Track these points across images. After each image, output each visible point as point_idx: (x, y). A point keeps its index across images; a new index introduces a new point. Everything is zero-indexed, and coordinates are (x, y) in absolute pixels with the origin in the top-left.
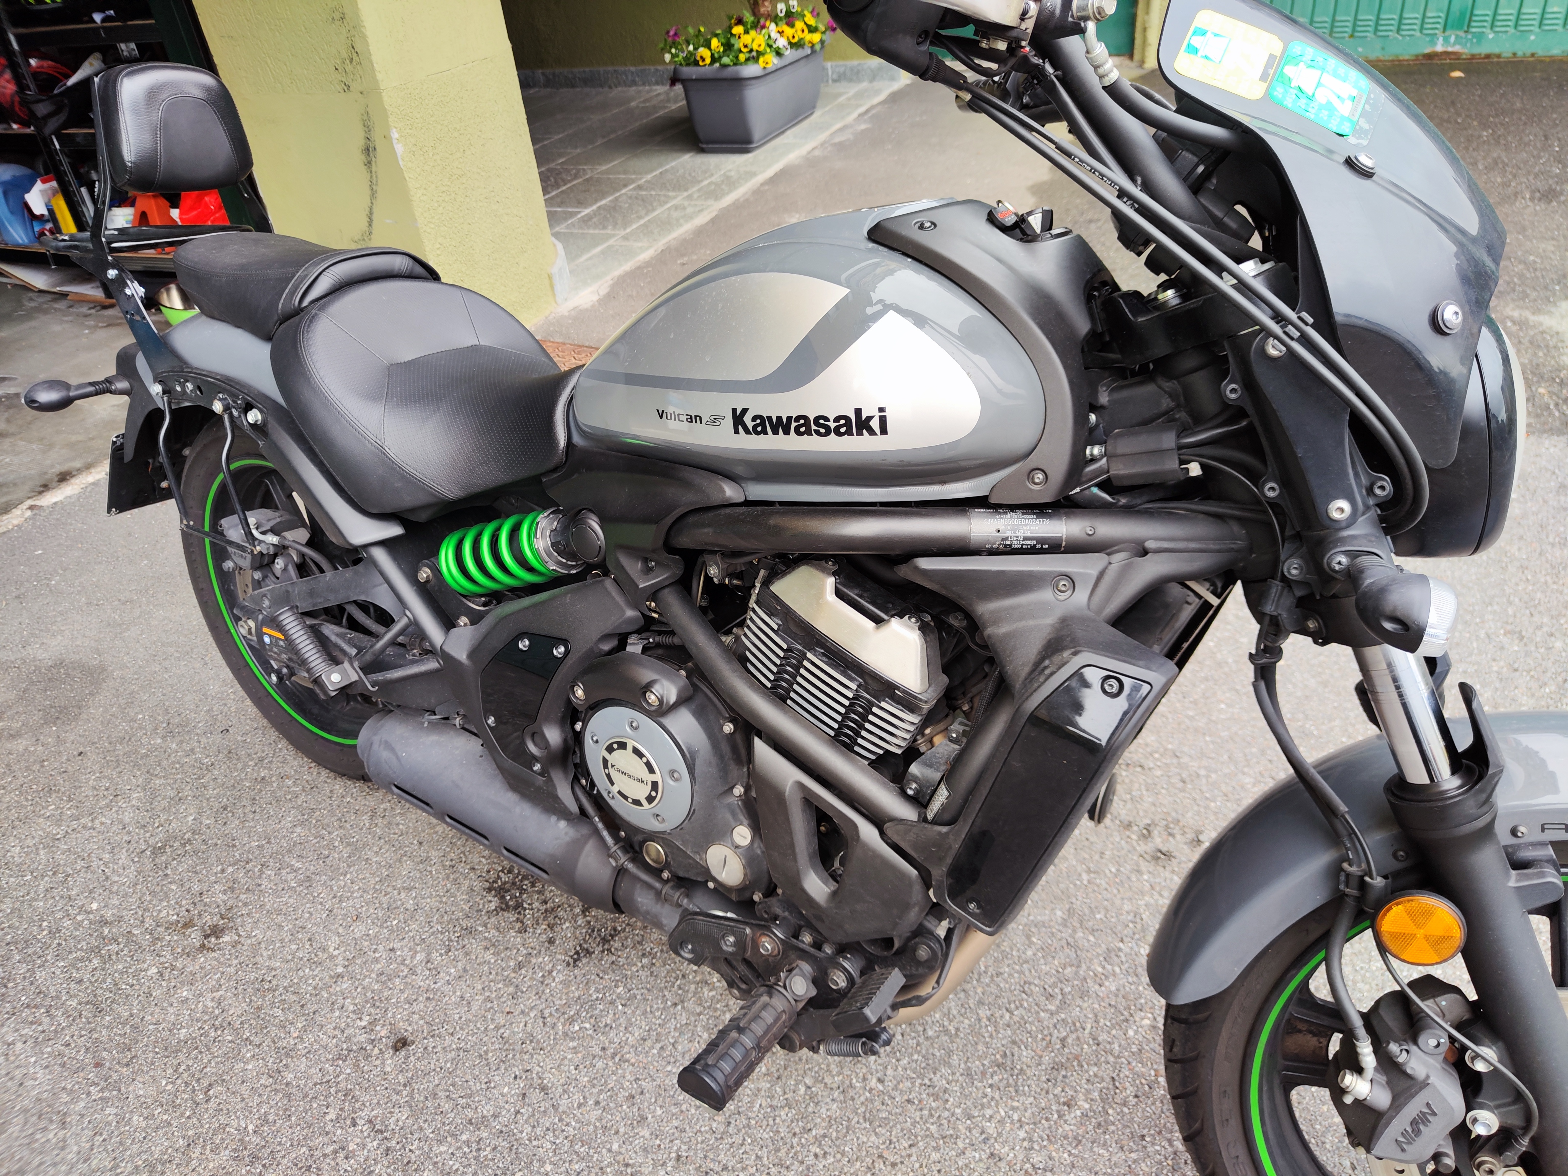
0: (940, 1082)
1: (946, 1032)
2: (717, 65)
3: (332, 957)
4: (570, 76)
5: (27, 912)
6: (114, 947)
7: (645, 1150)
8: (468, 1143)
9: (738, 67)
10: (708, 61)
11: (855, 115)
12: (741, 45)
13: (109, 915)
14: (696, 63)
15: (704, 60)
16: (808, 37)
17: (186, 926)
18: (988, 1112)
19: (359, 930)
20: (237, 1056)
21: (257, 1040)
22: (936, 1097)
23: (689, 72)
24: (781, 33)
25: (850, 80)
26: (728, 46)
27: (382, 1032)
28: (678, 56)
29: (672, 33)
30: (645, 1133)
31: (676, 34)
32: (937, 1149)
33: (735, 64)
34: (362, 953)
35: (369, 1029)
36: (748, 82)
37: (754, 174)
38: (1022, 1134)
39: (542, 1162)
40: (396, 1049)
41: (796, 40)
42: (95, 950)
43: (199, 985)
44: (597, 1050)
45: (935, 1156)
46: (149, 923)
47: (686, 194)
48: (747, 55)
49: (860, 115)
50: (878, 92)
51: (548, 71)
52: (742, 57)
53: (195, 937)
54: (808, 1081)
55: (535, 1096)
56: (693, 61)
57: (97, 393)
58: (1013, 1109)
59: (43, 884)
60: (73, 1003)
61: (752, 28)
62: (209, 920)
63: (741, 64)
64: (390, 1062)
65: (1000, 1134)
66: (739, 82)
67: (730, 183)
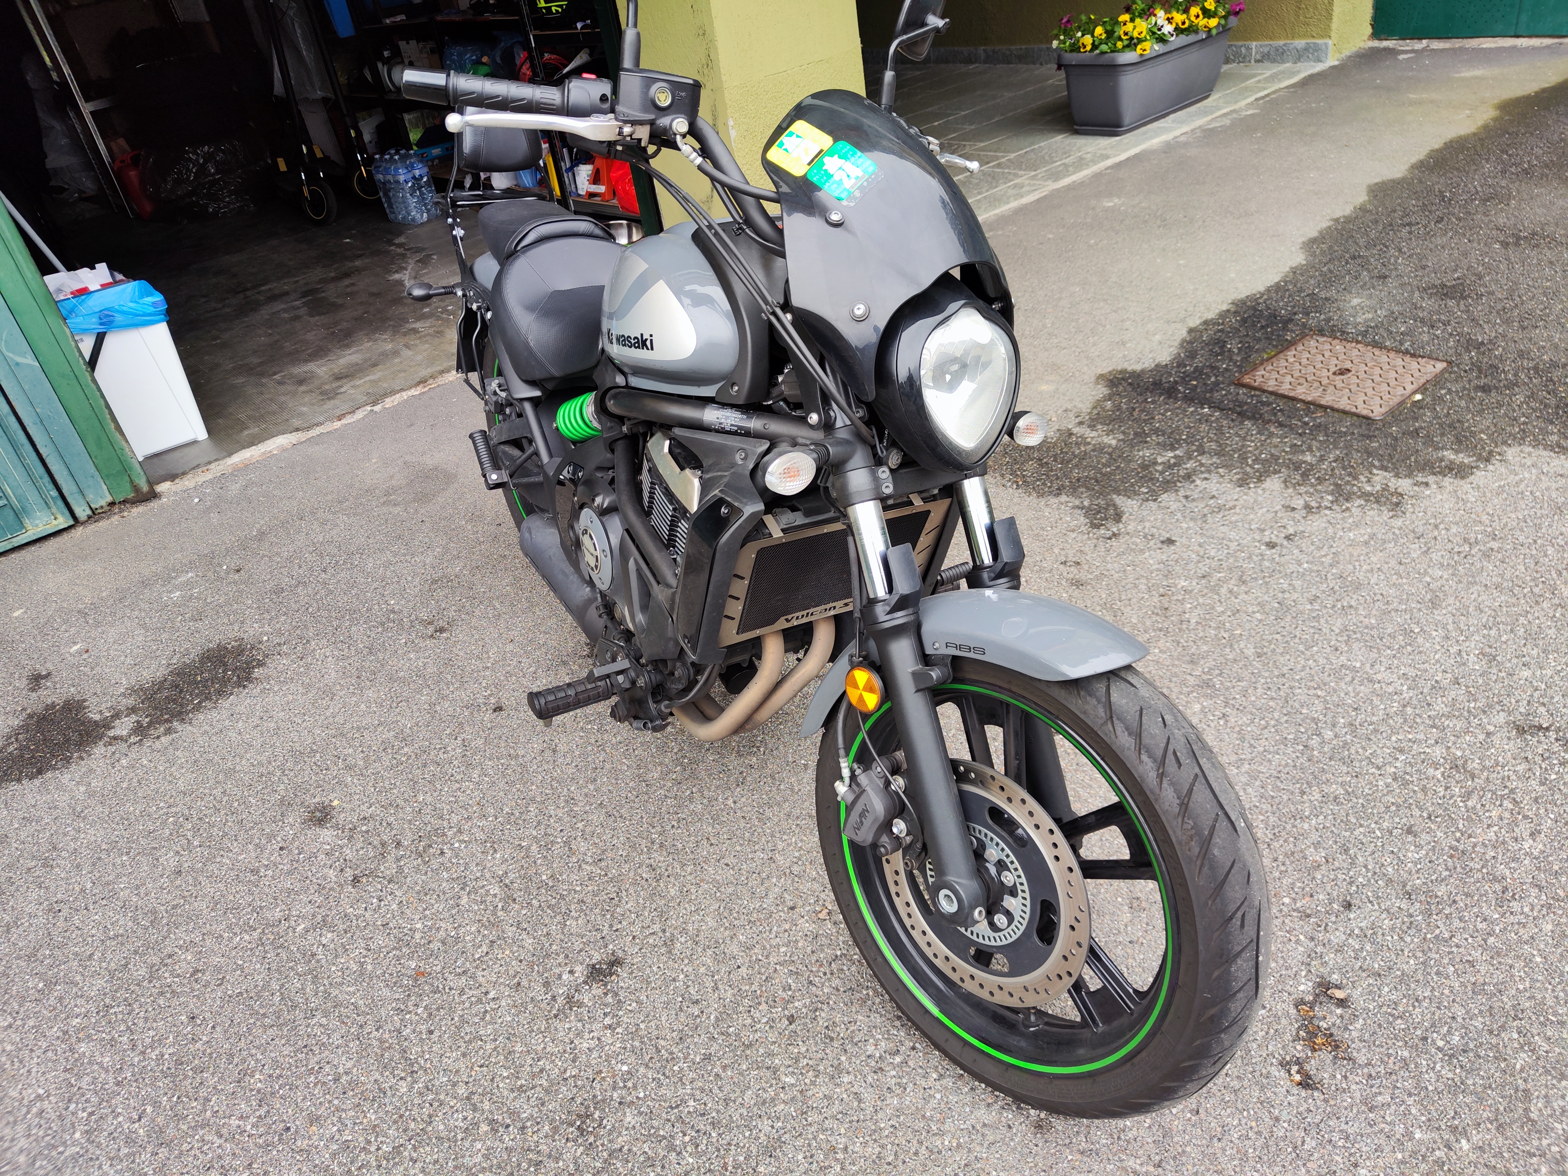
0: (768, 813)
1: (792, 790)
2: (1097, 51)
3: (489, 657)
4: (1008, 53)
5: (361, 597)
6: (391, 625)
7: (586, 795)
8: (502, 765)
9: (1116, 54)
10: (1089, 48)
11: (1252, 99)
12: (1122, 33)
13: (397, 608)
14: (1078, 50)
15: (1085, 47)
16: (1202, 22)
17: (429, 623)
18: (785, 837)
19: (509, 647)
20: (420, 692)
21: (432, 687)
22: (760, 820)
23: (1072, 58)
24: (1170, 20)
25: (1274, 61)
26: (1110, 34)
27: (492, 700)
28: (1064, 43)
29: (1065, 20)
30: (592, 787)
31: (1068, 21)
32: (741, 845)
33: (1112, 51)
34: (504, 659)
35: (487, 698)
36: (1123, 69)
37: (1107, 157)
38: (797, 854)
39: (532, 784)
40: (495, 710)
41: (1186, 25)
42: (382, 624)
43: (420, 654)
44: (593, 741)
45: (738, 848)
46: (413, 617)
47: (1033, 173)
48: (1126, 43)
49: (1256, 99)
50: (1294, 74)
51: (989, 48)
52: (1120, 45)
53: (431, 629)
54: (694, 790)
55: (548, 753)
56: (1076, 48)
57: (446, 293)
58: (802, 840)
59: (375, 585)
60: (361, 646)
61: (1140, 16)
62: (441, 623)
63: (1118, 51)
64: (488, 716)
65: (783, 850)
66: (1114, 69)
67: (1081, 164)
